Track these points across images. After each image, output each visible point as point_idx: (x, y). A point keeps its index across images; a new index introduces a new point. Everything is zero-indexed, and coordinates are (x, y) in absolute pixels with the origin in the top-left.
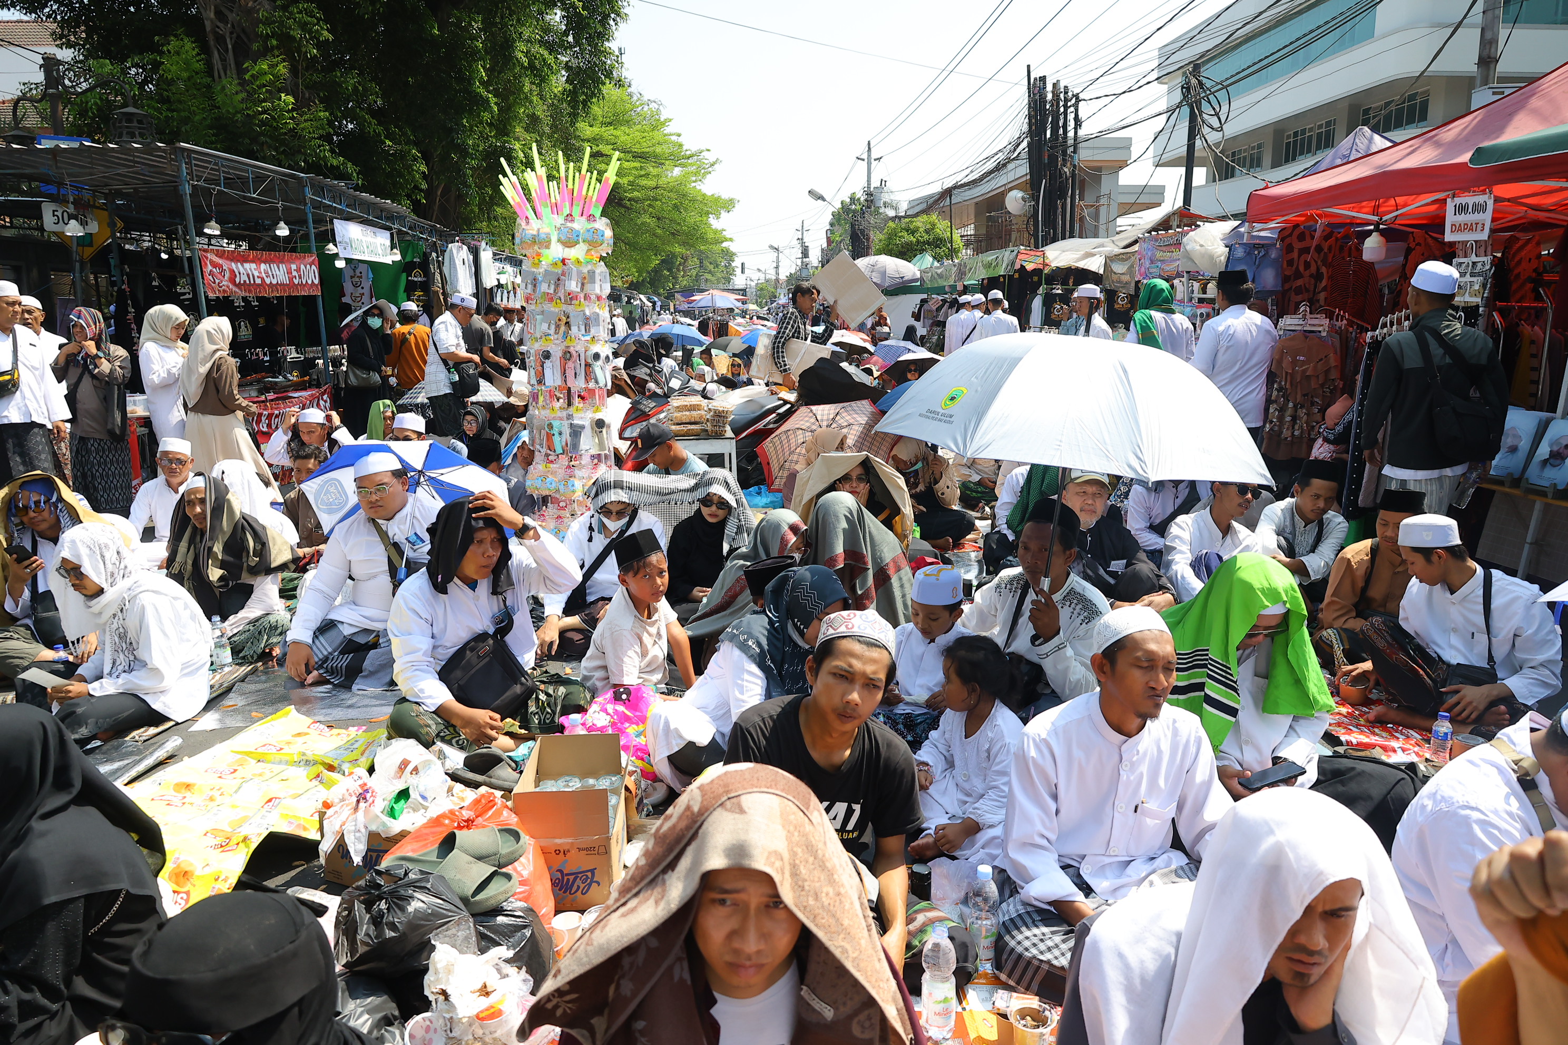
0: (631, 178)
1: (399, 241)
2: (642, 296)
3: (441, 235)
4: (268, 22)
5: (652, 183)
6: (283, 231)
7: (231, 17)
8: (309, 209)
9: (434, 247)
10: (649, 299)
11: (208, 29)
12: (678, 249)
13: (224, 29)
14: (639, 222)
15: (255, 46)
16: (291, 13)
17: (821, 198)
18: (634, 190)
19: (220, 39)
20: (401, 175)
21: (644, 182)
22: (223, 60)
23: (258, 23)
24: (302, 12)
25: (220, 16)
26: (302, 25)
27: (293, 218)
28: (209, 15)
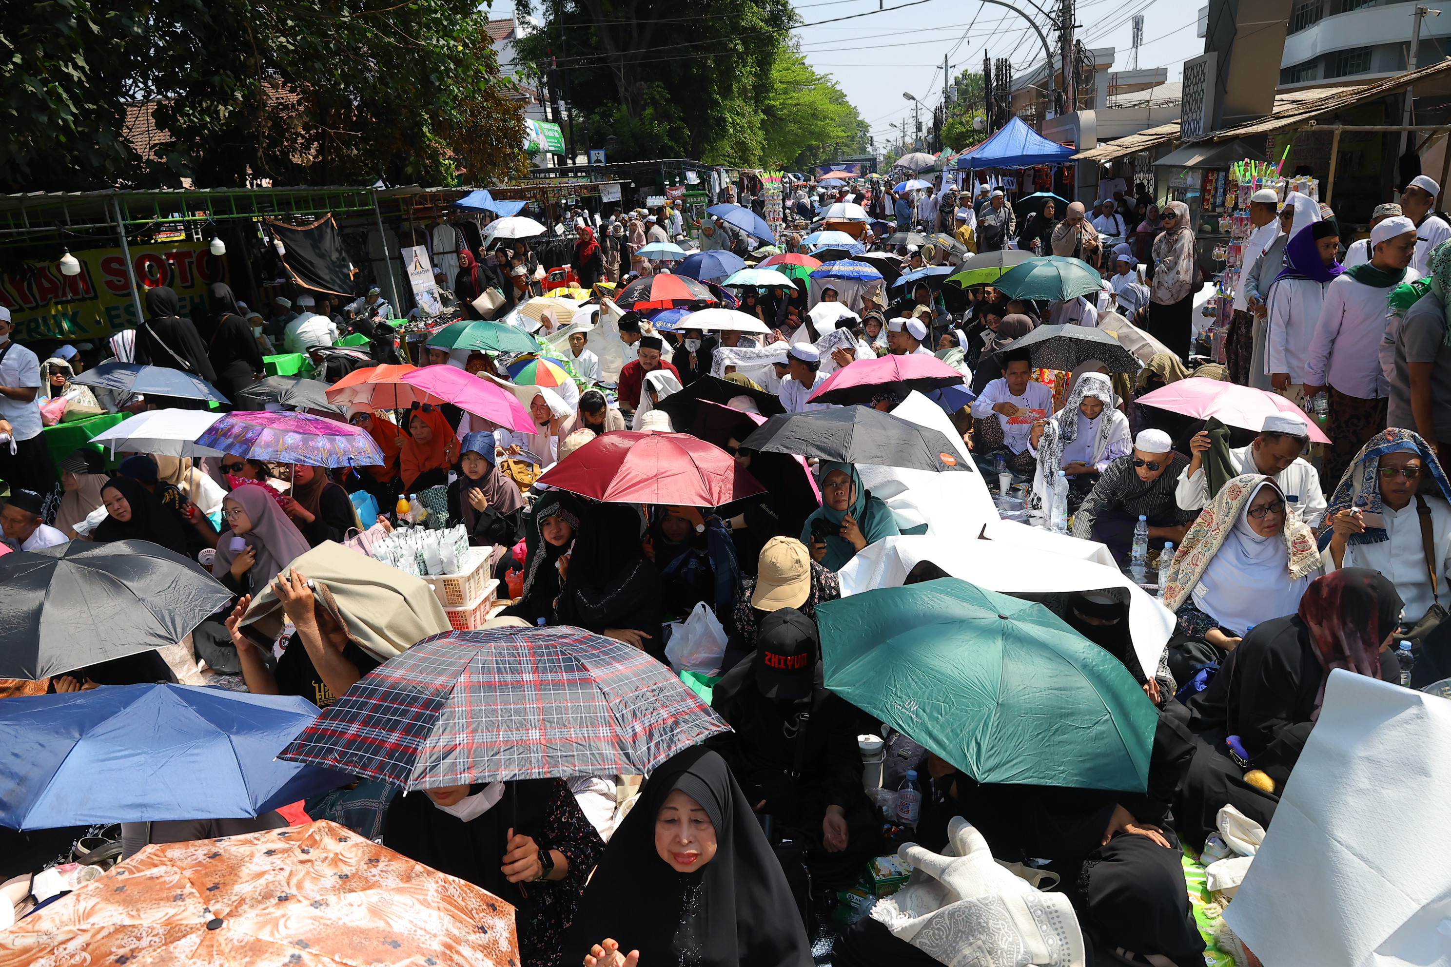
0: (781, 101)
2: (790, 175)
3: (708, 168)
4: (647, 94)
5: (795, 102)
6: (677, 179)
7: (630, 90)
8: (682, 171)
9: (706, 174)
10: (795, 177)
11: (622, 94)
12: (814, 143)
13: (628, 95)
14: (787, 130)
15: (643, 103)
16: (654, 87)
21: (790, 101)
22: (627, 106)
23: (644, 94)
24: (658, 86)
25: (626, 89)
26: (658, 92)
27: (680, 175)
28: (622, 90)
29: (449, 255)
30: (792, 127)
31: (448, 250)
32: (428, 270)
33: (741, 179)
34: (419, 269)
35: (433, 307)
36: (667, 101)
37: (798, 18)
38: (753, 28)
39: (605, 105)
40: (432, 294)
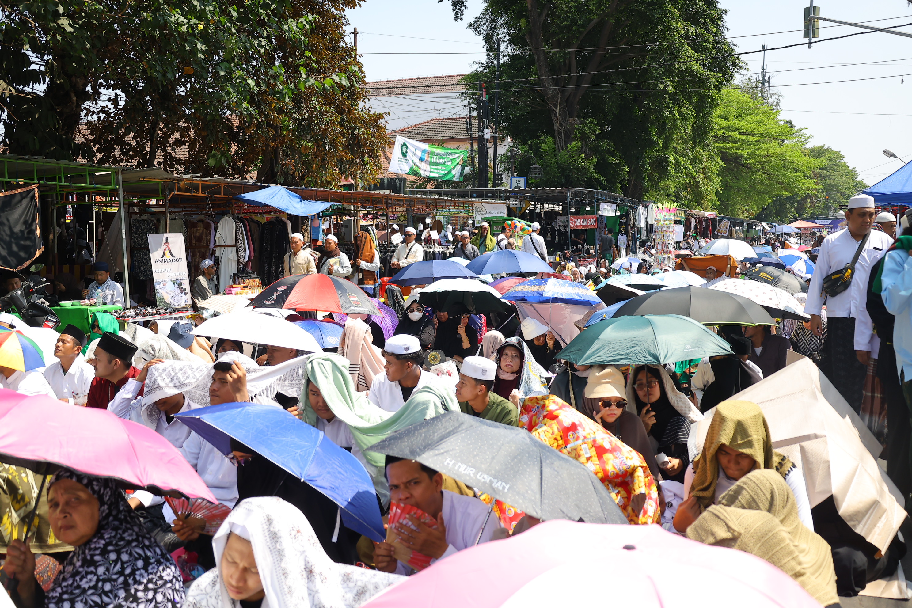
0: (749, 151)
1: (620, 208)
2: (764, 224)
3: (634, 202)
4: (577, 129)
5: (764, 153)
6: (588, 209)
7: (564, 124)
8: (595, 201)
9: (631, 208)
11: (556, 128)
13: (562, 129)
14: (753, 178)
15: (573, 137)
16: (586, 123)
17: (894, 156)
18: (750, 158)
19: (560, 133)
20: (618, 174)
21: (758, 152)
22: (560, 140)
23: (574, 129)
24: (590, 122)
25: (561, 124)
26: (590, 128)
27: (591, 204)
28: (556, 125)
29: (230, 249)
30: (759, 176)
31: (229, 244)
32: (180, 260)
33: (688, 221)
34: (168, 256)
35: (177, 298)
36: (597, 136)
37: (743, 64)
38: (690, 72)
39: (538, 138)
40: (180, 285)
